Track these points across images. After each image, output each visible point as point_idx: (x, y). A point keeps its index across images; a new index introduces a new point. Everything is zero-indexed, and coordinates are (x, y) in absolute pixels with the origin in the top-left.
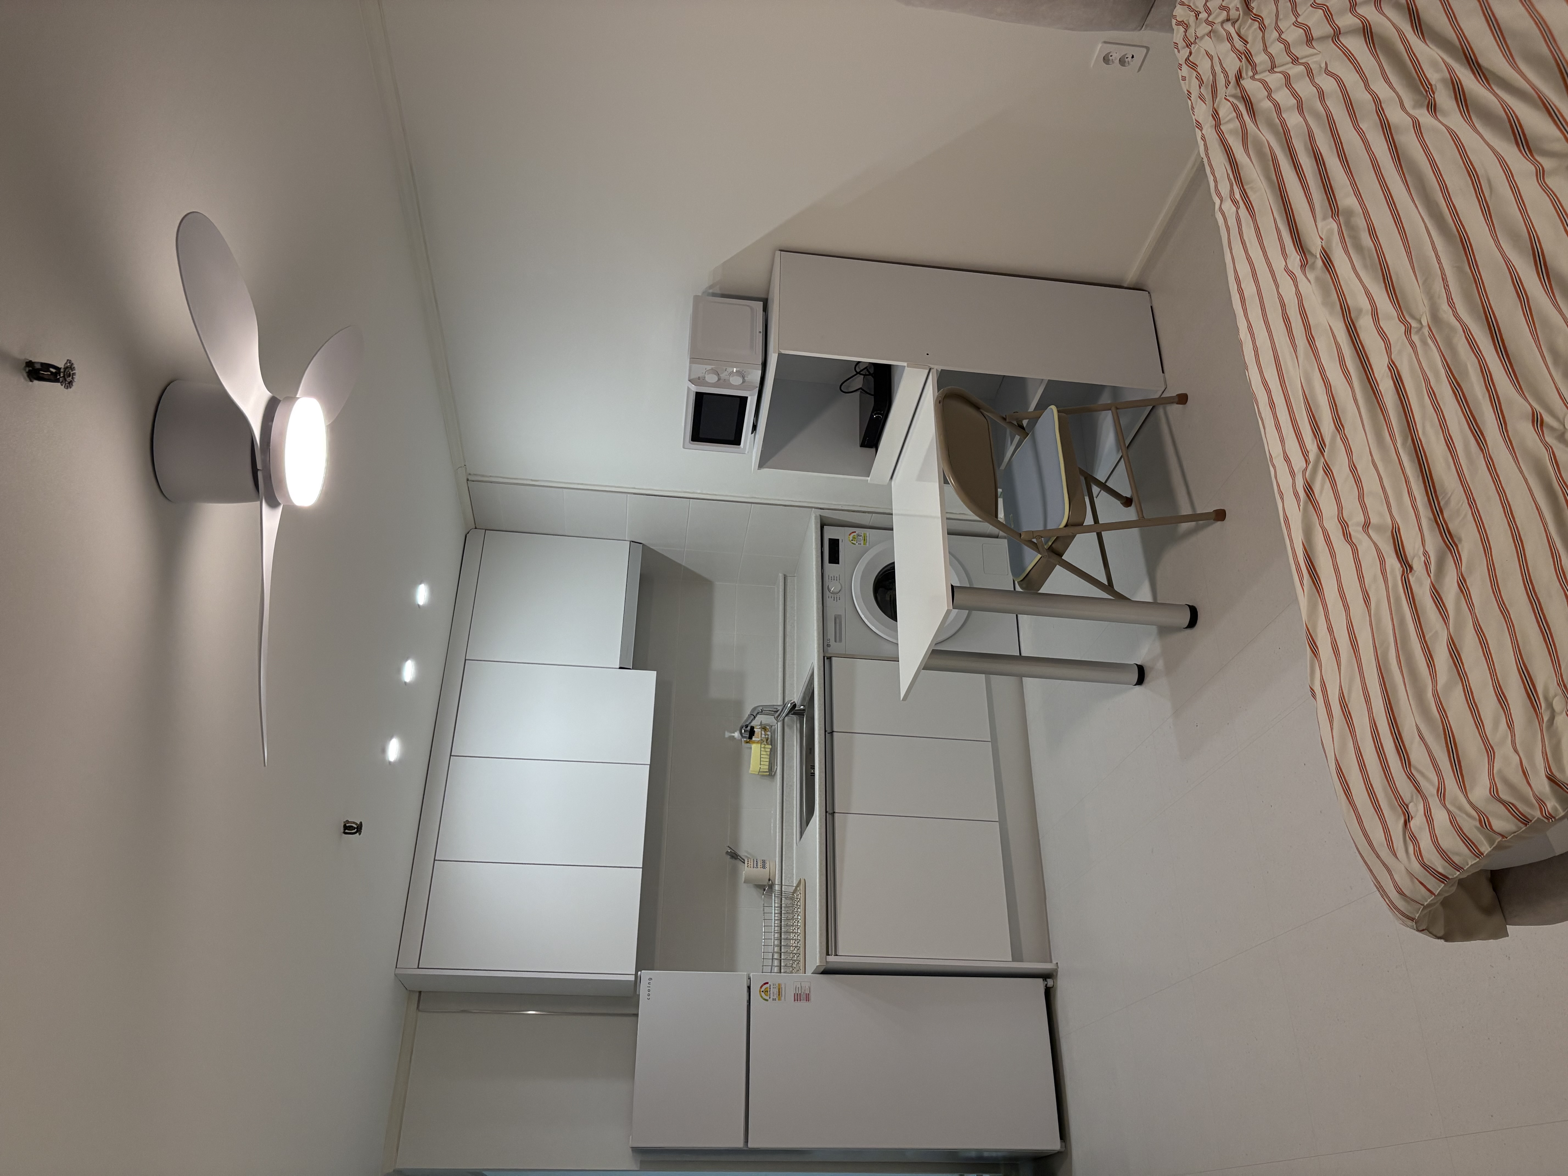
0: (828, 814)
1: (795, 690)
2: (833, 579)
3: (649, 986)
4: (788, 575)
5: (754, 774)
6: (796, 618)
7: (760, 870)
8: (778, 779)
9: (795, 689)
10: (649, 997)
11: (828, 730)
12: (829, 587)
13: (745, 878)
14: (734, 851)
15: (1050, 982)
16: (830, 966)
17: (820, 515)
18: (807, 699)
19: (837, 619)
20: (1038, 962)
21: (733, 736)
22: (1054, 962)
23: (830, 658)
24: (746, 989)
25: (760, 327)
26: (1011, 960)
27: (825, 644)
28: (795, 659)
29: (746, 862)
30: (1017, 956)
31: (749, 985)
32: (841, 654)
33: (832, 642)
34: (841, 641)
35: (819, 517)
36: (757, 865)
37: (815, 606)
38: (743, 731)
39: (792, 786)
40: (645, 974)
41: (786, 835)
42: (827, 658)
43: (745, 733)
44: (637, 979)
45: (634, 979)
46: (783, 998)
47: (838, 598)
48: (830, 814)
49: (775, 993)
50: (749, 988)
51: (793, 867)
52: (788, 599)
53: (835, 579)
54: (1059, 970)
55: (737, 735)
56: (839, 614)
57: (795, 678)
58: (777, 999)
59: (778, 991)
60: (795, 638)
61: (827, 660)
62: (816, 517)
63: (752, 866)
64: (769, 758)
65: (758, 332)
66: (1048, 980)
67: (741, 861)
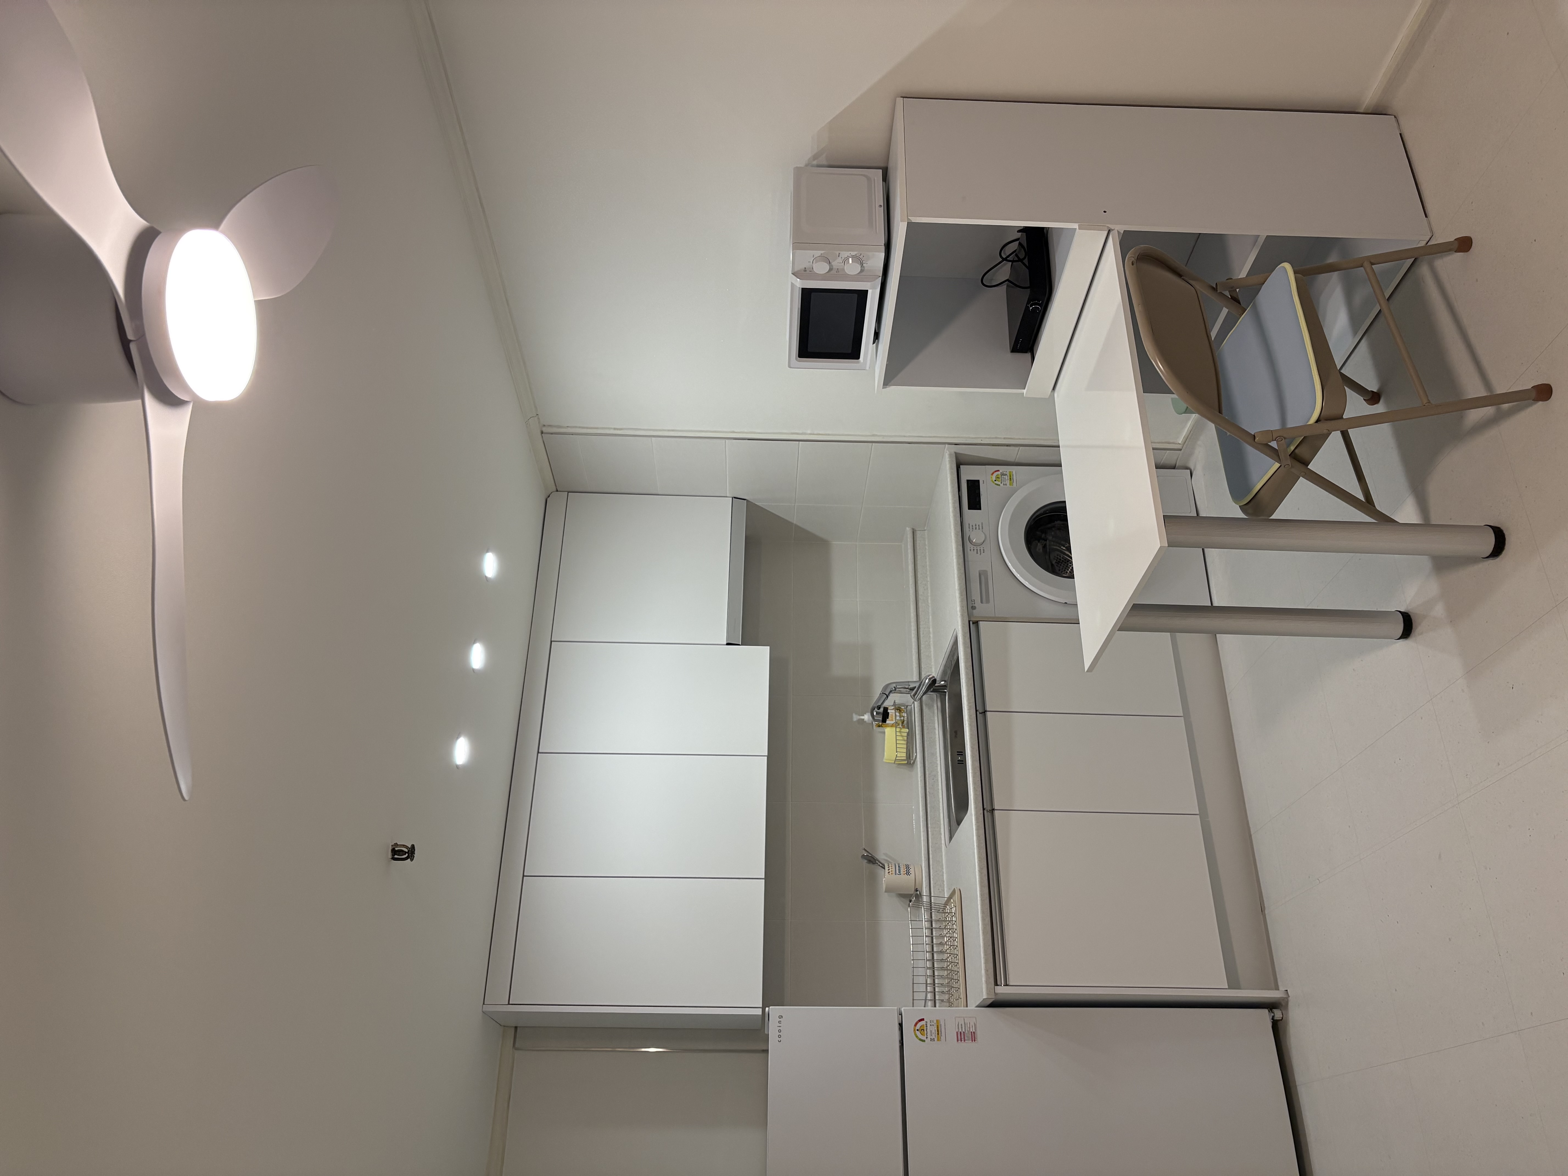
0: (985, 812)
1: (933, 663)
2: (974, 528)
3: (780, 1025)
4: (917, 529)
5: (889, 763)
6: (929, 579)
7: (904, 877)
8: (919, 769)
9: (933, 660)
10: (779, 1039)
11: (980, 709)
12: (971, 537)
13: (886, 888)
14: (871, 854)
15: (1278, 1014)
16: (1000, 998)
17: (955, 453)
18: (949, 672)
19: (983, 575)
20: (1262, 989)
21: (863, 719)
22: (1282, 989)
23: (976, 623)
24: (897, 1027)
25: (880, 200)
26: (1227, 987)
27: (969, 606)
28: (931, 627)
29: (887, 868)
30: (1233, 983)
31: (900, 1022)
32: (990, 617)
33: (978, 604)
34: (988, 601)
35: (955, 455)
36: (899, 872)
37: (955, 560)
38: (875, 713)
39: (936, 776)
40: (774, 1011)
41: (933, 835)
42: (973, 623)
43: (878, 716)
44: (764, 1017)
45: (761, 1014)
46: (943, 1038)
47: (982, 551)
48: (988, 812)
49: (933, 1031)
50: (901, 1025)
51: (943, 872)
52: (919, 558)
53: (978, 528)
54: (1290, 998)
55: (867, 717)
56: (984, 569)
57: (932, 649)
58: (936, 1039)
59: (936, 1029)
60: (929, 602)
61: (973, 625)
62: (950, 455)
63: (894, 872)
64: (907, 744)
65: (877, 206)
66: (1275, 1011)
67: (879, 865)
